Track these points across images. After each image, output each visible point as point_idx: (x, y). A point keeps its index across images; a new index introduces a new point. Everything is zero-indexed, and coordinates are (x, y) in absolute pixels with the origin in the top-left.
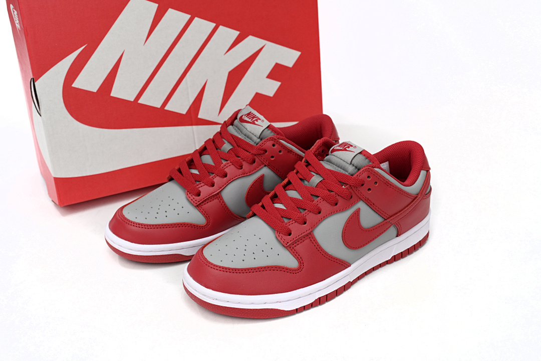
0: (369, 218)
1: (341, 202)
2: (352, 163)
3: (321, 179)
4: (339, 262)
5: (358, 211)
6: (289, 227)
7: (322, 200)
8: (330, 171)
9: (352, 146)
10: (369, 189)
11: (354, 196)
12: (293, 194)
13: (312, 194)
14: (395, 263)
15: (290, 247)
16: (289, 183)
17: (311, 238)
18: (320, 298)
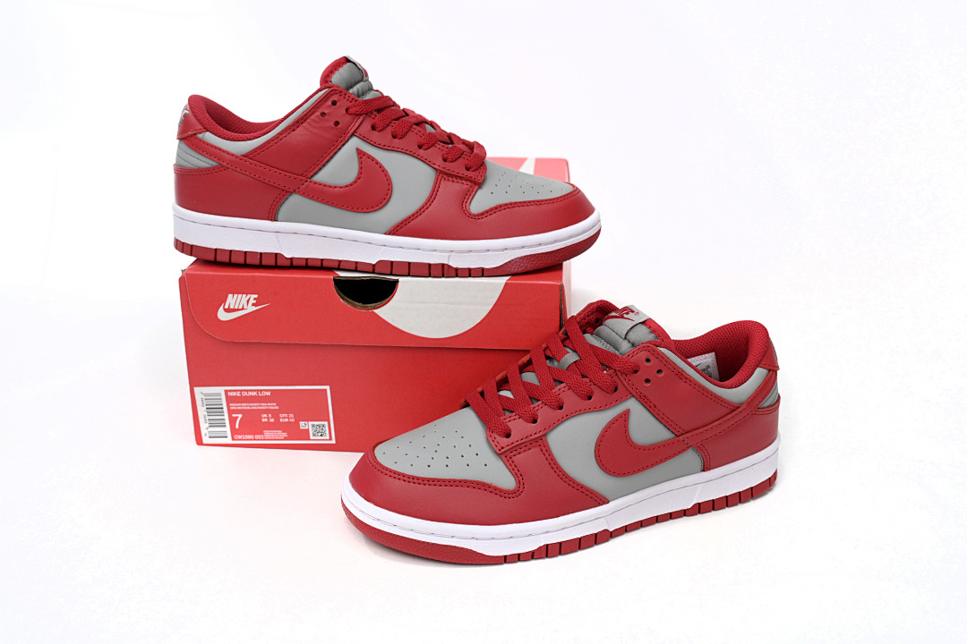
0: (645, 428)
1: (597, 395)
2: (628, 337)
3: (578, 358)
4: (587, 493)
5: (626, 414)
6: (509, 424)
7: (567, 388)
8: (593, 347)
9: (633, 312)
10: (647, 381)
11: (620, 387)
12: (530, 377)
13: (556, 378)
14: (699, 517)
15: (505, 455)
16: (530, 362)
17: (542, 447)
18: (547, 546)
